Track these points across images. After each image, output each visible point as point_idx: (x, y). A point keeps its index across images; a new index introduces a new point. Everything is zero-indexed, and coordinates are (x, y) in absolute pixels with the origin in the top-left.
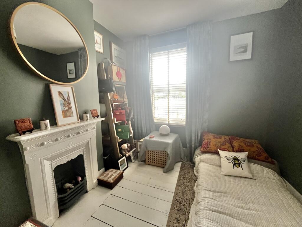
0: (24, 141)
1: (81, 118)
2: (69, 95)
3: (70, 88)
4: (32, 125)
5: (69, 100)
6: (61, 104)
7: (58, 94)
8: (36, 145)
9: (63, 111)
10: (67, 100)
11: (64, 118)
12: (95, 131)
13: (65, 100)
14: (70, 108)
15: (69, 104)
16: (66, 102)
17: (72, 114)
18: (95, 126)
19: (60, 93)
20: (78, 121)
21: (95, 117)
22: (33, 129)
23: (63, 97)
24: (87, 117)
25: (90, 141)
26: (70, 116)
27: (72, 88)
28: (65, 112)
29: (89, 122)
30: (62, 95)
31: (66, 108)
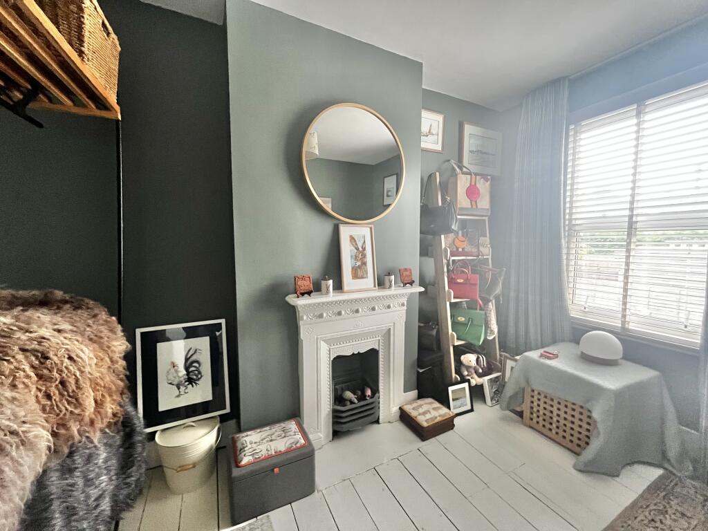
0: (301, 306)
1: (381, 283)
2: (364, 242)
3: (369, 229)
4: (312, 285)
5: (364, 249)
6: (352, 257)
7: (349, 239)
8: (314, 316)
9: (353, 268)
10: (361, 249)
11: (353, 279)
12: (405, 311)
13: (357, 249)
14: (364, 264)
15: (364, 256)
16: (360, 255)
17: (367, 273)
18: (405, 300)
19: (352, 239)
20: (375, 286)
21: (406, 284)
22: (312, 292)
23: (356, 244)
24: (391, 282)
25: (392, 328)
26: (362, 278)
27: (371, 228)
28: (356, 269)
29: (394, 291)
30: (355, 241)
31: (359, 263)
